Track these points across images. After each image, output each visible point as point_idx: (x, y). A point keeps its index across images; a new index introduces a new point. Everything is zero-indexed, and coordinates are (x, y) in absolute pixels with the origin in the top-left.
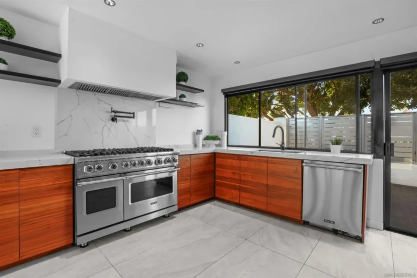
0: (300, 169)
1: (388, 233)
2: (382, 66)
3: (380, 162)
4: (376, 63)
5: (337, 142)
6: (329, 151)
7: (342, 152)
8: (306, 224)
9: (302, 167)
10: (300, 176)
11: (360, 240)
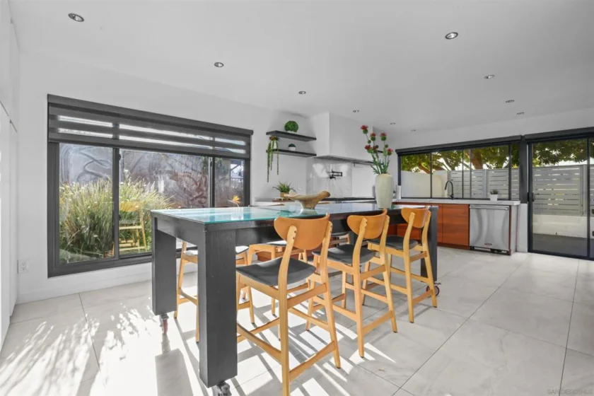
0: (467, 210)
1: (530, 254)
2: (526, 140)
3: (525, 206)
4: (522, 137)
5: (495, 193)
6: (489, 199)
7: (499, 199)
8: (472, 249)
9: (469, 209)
10: (467, 215)
11: (508, 254)
